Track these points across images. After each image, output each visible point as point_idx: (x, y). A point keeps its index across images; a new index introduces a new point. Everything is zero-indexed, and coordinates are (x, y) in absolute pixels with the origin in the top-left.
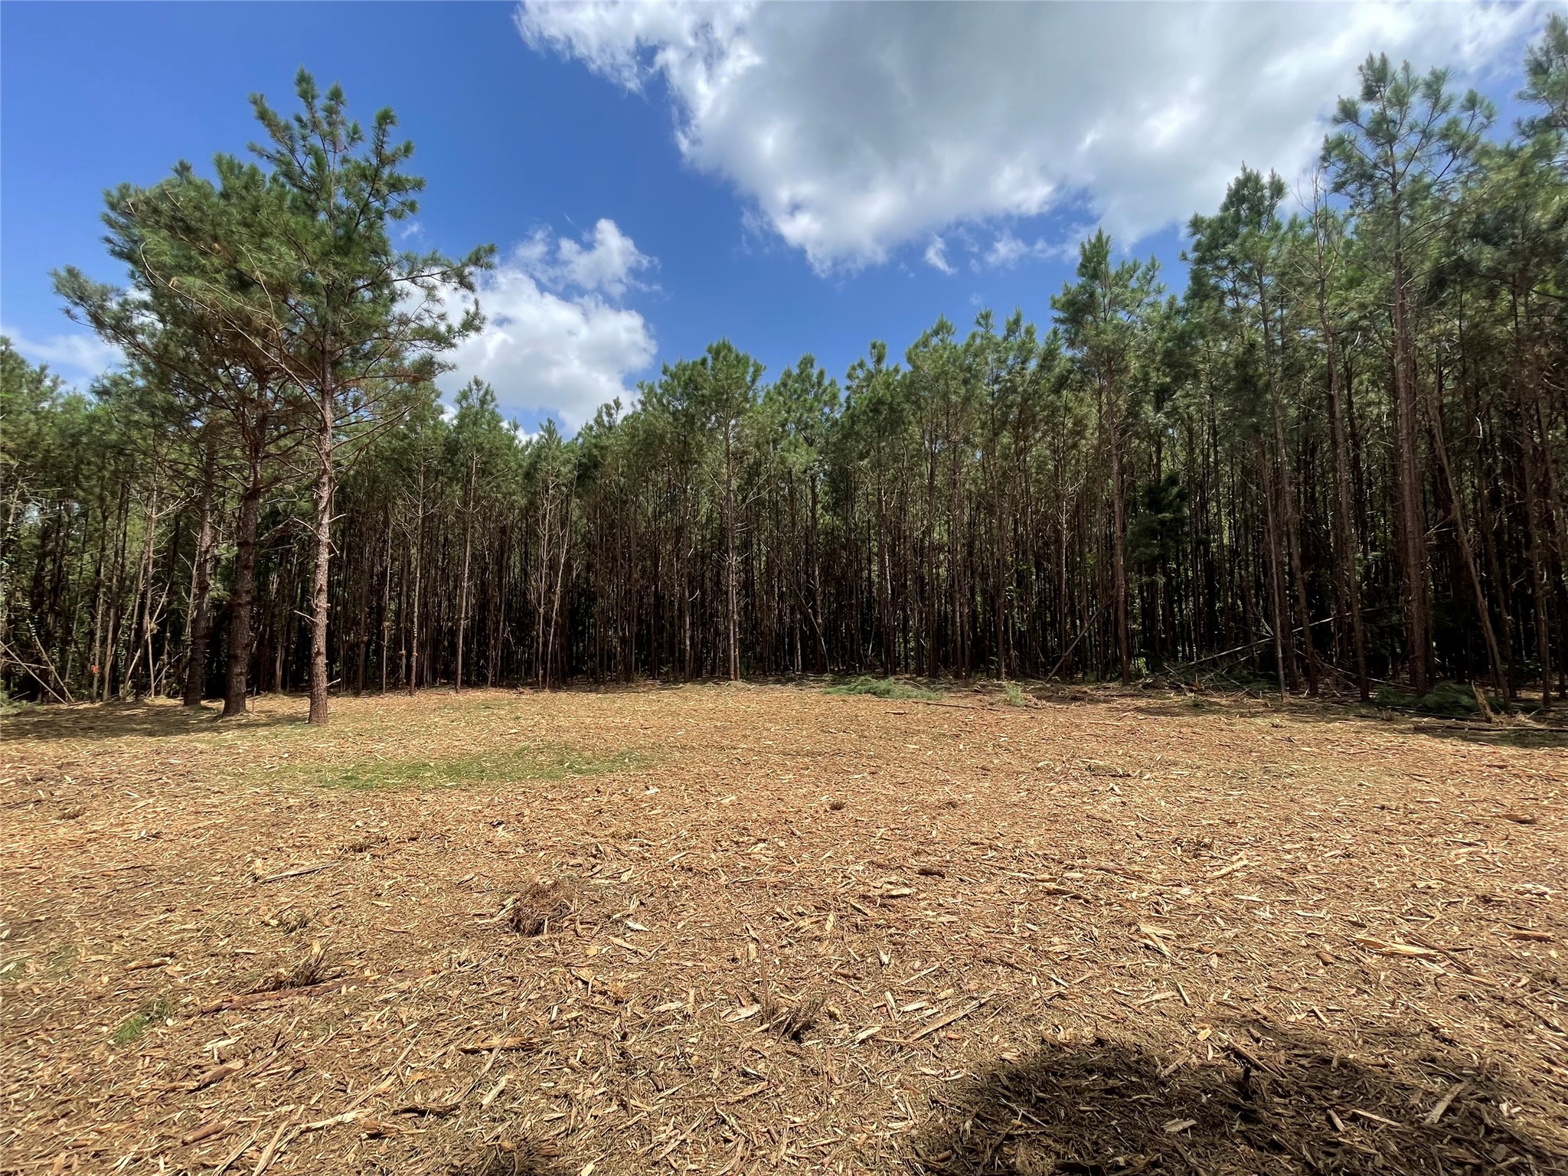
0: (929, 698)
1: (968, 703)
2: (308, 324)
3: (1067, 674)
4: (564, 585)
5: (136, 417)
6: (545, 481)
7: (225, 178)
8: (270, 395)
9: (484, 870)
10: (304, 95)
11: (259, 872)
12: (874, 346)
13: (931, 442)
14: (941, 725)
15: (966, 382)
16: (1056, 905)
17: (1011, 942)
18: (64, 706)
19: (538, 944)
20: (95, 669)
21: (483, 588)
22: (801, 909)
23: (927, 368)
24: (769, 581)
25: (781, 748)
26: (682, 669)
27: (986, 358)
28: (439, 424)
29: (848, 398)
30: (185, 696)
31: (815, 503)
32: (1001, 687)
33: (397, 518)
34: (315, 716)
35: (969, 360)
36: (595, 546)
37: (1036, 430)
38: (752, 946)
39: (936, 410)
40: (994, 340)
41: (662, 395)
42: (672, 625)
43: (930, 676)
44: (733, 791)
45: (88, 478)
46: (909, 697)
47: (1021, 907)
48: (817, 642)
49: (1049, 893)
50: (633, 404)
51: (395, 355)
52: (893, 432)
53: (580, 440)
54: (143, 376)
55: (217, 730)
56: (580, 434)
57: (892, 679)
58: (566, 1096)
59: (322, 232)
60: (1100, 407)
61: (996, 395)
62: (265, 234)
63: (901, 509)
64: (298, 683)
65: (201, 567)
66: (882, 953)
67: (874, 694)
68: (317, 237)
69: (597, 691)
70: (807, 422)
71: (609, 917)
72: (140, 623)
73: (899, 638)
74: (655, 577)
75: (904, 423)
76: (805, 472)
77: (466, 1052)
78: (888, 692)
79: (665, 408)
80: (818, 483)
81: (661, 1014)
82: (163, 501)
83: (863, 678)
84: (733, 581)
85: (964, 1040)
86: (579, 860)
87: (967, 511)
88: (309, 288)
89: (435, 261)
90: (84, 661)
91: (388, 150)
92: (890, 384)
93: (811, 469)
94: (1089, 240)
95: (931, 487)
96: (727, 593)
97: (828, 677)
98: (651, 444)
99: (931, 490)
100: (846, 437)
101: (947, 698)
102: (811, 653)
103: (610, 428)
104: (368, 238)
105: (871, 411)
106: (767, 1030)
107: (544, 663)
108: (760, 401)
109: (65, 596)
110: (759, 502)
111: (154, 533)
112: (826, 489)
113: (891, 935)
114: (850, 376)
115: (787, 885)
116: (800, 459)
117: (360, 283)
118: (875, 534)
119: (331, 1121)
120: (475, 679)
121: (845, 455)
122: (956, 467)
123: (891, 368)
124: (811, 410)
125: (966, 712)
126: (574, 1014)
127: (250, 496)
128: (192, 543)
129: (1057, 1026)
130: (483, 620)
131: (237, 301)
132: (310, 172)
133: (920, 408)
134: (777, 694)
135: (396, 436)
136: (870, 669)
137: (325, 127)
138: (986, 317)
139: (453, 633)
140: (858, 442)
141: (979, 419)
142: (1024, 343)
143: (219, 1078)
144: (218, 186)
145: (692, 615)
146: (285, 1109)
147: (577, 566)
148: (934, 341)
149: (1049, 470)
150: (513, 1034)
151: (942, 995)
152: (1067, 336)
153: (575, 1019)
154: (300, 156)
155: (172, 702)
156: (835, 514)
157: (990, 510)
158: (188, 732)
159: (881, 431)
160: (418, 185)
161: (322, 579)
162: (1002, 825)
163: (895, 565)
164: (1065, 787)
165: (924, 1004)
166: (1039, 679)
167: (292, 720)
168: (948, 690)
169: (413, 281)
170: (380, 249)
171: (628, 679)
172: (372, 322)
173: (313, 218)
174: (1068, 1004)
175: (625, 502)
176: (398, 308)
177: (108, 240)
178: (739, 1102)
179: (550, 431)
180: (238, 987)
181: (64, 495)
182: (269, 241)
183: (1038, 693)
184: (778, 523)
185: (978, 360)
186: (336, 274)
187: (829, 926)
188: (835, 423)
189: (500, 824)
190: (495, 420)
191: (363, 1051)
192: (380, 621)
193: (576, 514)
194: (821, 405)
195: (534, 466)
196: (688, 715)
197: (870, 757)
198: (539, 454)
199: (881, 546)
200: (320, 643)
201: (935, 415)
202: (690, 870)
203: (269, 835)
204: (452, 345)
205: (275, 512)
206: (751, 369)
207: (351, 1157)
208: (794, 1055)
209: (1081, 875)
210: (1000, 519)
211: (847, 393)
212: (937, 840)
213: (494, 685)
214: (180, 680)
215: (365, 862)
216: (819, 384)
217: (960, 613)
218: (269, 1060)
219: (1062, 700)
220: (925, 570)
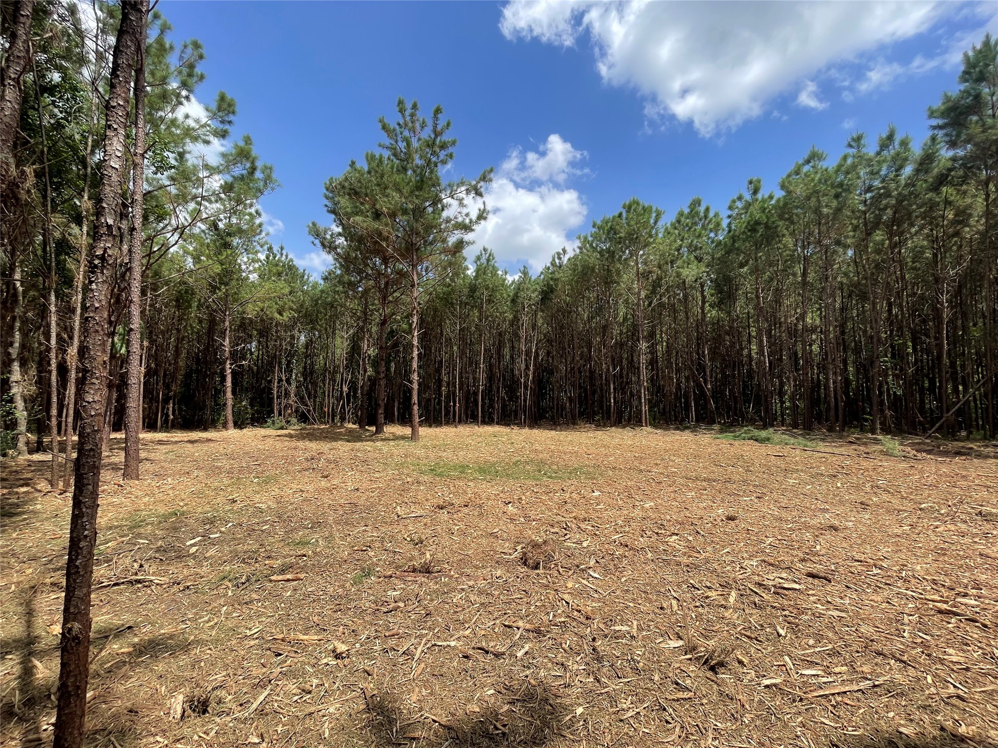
0: (805, 446)
1: (843, 450)
2: (404, 230)
3: (950, 431)
4: (535, 365)
5: (337, 289)
6: (523, 303)
7: (369, 164)
8: (389, 270)
9: (504, 528)
10: (401, 111)
11: (400, 513)
12: (751, 182)
13: (803, 247)
14: (818, 467)
15: (837, 196)
16: (949, 623)
17: (902, 643)
18: (316, 426)
19: (538, 575)
20: (326, 410)
21: (491, 367)
22: (709, 584)
23: (800, 191)
24: (669, 361)
25: (683, 474)
26: (609, 418)
27: (857, 174)
28: (466, 276)
29: (730, 224)
30: (359, 424)
31: (704, 302)
32: (877, 441)
33: (447, 330)
34: (414, 437)
35: (841, 177)
36: (552, 341)
37: (912, 225)
38: (674, 602)
39: (808, 222)
40: (866, 157)
41: (593, 241)
42: (602, 390)
43: (804, 429)
44: (652, 499)
45: (321, 320)
46: (786, 444)
47: (910, 618)
48: (707, 402)
49: (940, 612)
50: (574, 250)
51: (444, 241)
52: (769, 244)
53: (542, 276)
54: (340, 269)
55: (373, 441)
56: (542, 273)
57: (771, 430)
58: (562, 665)
59: (411, 180)
60: (988, 195)
61: (868, 202)
62: (386, 188)
63: (776, 302)
64: (405, 419)
65: (364, 360)
66: (778, 628)
67: (756, 440)
68: (408, 184)
69: (555, 429)
70: (696, 246)
71: (578, 566)
72: (342, 388)
73: (776, 399)
74: (590, 359)
75: (778, 236)
76: (696, 281)
77: (505, 626)
78: (768, 439)
79: (594, 249)
80: (706, 288)
81: (616, 631)
82: (348, 328)
83: (746, 428)
84: (643, 359)
85: (859, 708)
86: (556, 530)
87: (839, 300)
88: (405, 212)
89: (462, 183)
90: (322, 405)
91: (439, 128)
92: (765, 209)
93: (701, 278)
94: (974, 48)
95: (804, 283)
96: (638, 368)
97: (716, 427)
98: (586, 274)
99: (804, 285)
100: (728, 253)
101: (821, 446)
102: (702, 409)
103: (560, 267)
104: (431, 179)
105: (749, 231)
106: (690, 659)
107: (525, 412)
108: (660, 235)
109: (315, 375)
110: (661, 305)
111: (346, 344)
112: (713, 291)
113: (785, 616)
114: (730, 208)
115: (697, 567)
116: (690, 272)
117: (427, 204)
118: (754, 322)
119: (445, 644)
120: (488, 420)
121: (727, 266)
122: (828, 264)
123: (766, 196)
124: (699, 236)
125: (842, 458)
126: (563, 619)
127: (383, 323)
128: (359, 348)
129: (957, 721)
130: (491, 386)
131: (376, 225)
132: (404, 150)
133: (792, 223)
134: (678, 437)
135: (445, 285)
136: (752, 422)
137: (410, 124)
138: (859, 139)
139: (476, 394)
140: (738, 255)
141: (851, 224)
142: (898, 154)
143: (395, 609)
144: (366, 169)
145: (614, 383)
146: (424, 632)
147: (542, 353)
148: (806, 169)
149: (927, 258)
150: (530, 622)
151: (837, 670)
152: (947, 139)
153: (564, 622)
154: (400, 143)
155: (354, 426)
156: (720, 309)
157: (863, 297)
158: (362, 441)
159: (758, 246)
160: (454, 143)
161: (415, 365)
162: (884, 550)
163: (771, 344)
164: (953, 528)
165: (819, 673)
166: (917, 435)
167: (403, 438)
168: (823, 440)
169: (453, 198)
170: (437, 184)
171: (574, 424)
172: (434, 224)
173: (406, 174)
174: (968, 706)
175: (570, 312)
176: (445, 214)
177: (326, 206)
178: (674, 700)
179: (525, 273)
180: (397, 567)
181: (313, 328)
182: (388, 191)
183: (917, 447)
184: (675, 318)
185: (850, 176)
186: (417, 201)
187: (732, 599)
188: (720, 243)
189: (510, 503)
190: (495, 269)
191: (456, 612)
192: (440, 387)
193: (540, 322)
194: (708, 232)
195: (516, 295)
196: (615, 448)
197: (754, 486)
198: (519, 287)
199: (759, 331)
200: (415, 398)
201: (807, 225)
202: (627, 546)
203: (401, 495)
204: (473, 230)
205: (392, 331)
206: (654, 215)
207: (455, 664)
208: (713, 681)
209: (976, 603)
210: (874, 304)
211: (729, 220)
212: (821, 553)
213: (498, 423)
214: (357, 416)
215: (444, 515)
216: (706, 217)
217: (833, 381)
218: (414, 606)
219: (945, 453)
220: (799, 347)
